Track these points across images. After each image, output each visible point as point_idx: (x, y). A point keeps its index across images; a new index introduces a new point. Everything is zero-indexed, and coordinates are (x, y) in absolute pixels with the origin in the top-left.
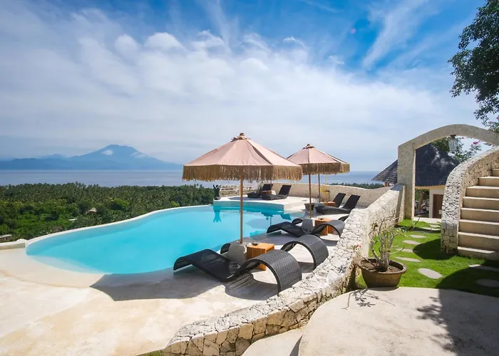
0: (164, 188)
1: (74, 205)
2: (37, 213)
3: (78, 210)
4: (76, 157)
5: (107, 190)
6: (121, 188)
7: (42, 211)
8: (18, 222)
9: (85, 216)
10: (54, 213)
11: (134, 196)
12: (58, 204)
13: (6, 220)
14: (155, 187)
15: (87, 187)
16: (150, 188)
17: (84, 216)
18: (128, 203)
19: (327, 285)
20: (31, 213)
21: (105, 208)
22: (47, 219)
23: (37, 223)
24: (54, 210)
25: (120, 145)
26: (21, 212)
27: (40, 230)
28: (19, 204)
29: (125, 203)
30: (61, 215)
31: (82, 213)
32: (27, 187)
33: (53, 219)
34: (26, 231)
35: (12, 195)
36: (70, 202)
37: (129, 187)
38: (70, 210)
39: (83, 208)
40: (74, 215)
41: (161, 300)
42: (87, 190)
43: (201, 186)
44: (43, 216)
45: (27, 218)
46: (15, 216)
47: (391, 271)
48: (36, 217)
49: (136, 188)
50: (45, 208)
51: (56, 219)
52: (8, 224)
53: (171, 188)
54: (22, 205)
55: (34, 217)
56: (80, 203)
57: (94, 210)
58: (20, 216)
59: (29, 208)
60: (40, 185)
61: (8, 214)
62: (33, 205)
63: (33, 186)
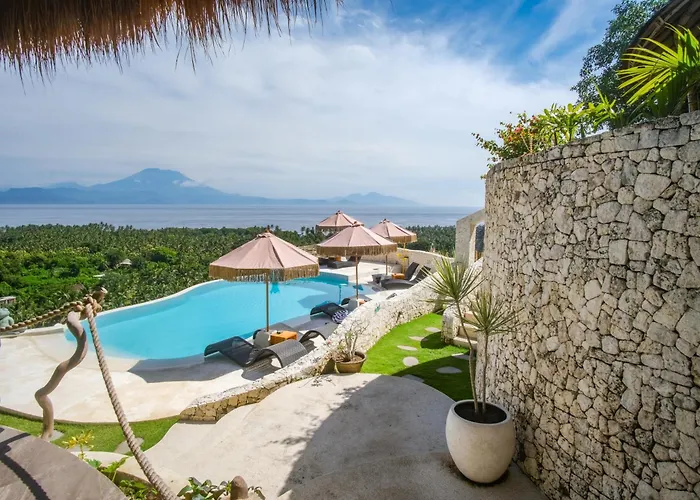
0: (224, 231)
1: (100, 256)
2: (49, 267)
3: (106, 263)
4: (99, 185)
5: (144, 233)
6: (164, 231)
7: (55, 264)
8: (23, 280)
9: (116, 271)
10: (72, 267)
11: (184, 244)
12: (77, 254)
13: (6, 277)
14: (212, 229)
15: (116, 229)
16: (205, 231)
17: (114, 270)
18: (175, 253)
19: (298, 371)
20: (40, 267)
21: (143, 258)
22: (63, 275)
23: (50, 281)
24: (72, 263)
25: (161, 168)
26: (26, 265)
27: (56, 291)
28: (23, 254)
29: (171, 253)
30: (81, 270)
31: (111, 266)
32: (32, 228)
33: (70, 275)
34: (35, 292)
35: (11, 240)
36: (93, 251)
37: (176, 230)
38: (94, 263)
39: (113, 260)
40: (101, 269)
41: (189, 382)
42: (117, 234)
43: (277, 227)
44: (57, 271)
45: (34, 273)
46: (18, 270)
47: (355, 361)
48: (47, 272)
49: (185, 231)
50: (59, 260)
51: (75, 275)
52: (9, 282)
53: (234, 231)
54: (27, 255)
55: (45, 273)
56: (107, 252)
57: (128, 262)
58: (25, 271)
59: (37, 260)
60: (50, 227)
61: (8, 267)
62: (41, 255)
63: (40, 228)
